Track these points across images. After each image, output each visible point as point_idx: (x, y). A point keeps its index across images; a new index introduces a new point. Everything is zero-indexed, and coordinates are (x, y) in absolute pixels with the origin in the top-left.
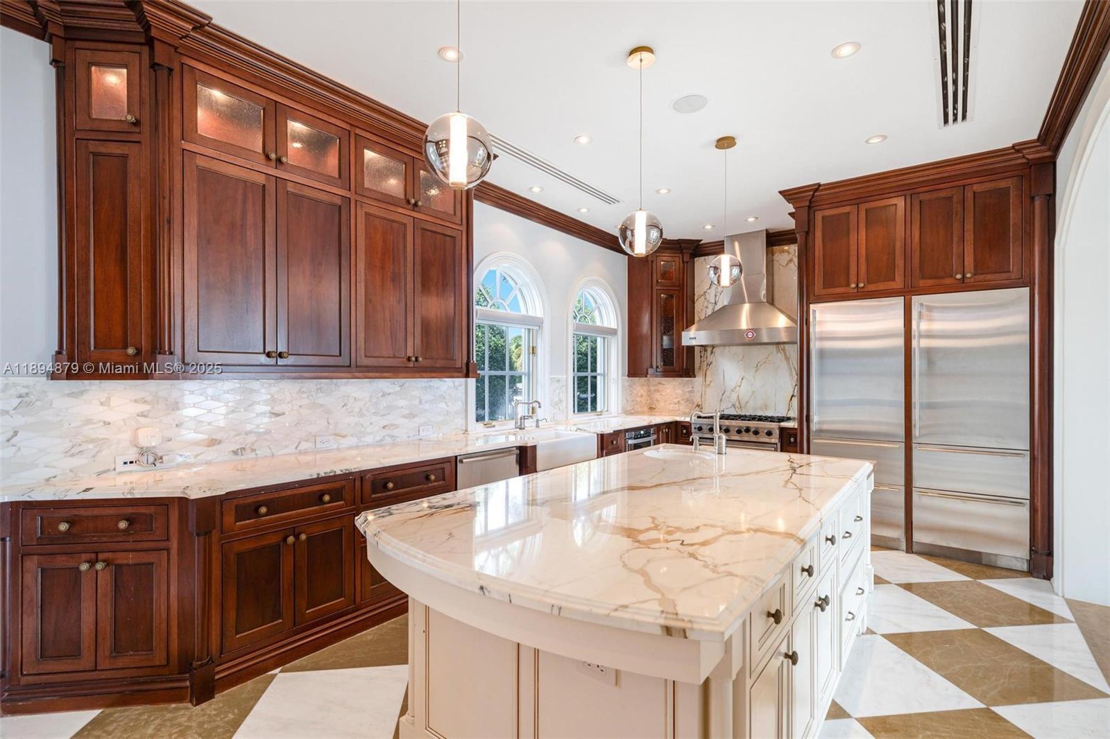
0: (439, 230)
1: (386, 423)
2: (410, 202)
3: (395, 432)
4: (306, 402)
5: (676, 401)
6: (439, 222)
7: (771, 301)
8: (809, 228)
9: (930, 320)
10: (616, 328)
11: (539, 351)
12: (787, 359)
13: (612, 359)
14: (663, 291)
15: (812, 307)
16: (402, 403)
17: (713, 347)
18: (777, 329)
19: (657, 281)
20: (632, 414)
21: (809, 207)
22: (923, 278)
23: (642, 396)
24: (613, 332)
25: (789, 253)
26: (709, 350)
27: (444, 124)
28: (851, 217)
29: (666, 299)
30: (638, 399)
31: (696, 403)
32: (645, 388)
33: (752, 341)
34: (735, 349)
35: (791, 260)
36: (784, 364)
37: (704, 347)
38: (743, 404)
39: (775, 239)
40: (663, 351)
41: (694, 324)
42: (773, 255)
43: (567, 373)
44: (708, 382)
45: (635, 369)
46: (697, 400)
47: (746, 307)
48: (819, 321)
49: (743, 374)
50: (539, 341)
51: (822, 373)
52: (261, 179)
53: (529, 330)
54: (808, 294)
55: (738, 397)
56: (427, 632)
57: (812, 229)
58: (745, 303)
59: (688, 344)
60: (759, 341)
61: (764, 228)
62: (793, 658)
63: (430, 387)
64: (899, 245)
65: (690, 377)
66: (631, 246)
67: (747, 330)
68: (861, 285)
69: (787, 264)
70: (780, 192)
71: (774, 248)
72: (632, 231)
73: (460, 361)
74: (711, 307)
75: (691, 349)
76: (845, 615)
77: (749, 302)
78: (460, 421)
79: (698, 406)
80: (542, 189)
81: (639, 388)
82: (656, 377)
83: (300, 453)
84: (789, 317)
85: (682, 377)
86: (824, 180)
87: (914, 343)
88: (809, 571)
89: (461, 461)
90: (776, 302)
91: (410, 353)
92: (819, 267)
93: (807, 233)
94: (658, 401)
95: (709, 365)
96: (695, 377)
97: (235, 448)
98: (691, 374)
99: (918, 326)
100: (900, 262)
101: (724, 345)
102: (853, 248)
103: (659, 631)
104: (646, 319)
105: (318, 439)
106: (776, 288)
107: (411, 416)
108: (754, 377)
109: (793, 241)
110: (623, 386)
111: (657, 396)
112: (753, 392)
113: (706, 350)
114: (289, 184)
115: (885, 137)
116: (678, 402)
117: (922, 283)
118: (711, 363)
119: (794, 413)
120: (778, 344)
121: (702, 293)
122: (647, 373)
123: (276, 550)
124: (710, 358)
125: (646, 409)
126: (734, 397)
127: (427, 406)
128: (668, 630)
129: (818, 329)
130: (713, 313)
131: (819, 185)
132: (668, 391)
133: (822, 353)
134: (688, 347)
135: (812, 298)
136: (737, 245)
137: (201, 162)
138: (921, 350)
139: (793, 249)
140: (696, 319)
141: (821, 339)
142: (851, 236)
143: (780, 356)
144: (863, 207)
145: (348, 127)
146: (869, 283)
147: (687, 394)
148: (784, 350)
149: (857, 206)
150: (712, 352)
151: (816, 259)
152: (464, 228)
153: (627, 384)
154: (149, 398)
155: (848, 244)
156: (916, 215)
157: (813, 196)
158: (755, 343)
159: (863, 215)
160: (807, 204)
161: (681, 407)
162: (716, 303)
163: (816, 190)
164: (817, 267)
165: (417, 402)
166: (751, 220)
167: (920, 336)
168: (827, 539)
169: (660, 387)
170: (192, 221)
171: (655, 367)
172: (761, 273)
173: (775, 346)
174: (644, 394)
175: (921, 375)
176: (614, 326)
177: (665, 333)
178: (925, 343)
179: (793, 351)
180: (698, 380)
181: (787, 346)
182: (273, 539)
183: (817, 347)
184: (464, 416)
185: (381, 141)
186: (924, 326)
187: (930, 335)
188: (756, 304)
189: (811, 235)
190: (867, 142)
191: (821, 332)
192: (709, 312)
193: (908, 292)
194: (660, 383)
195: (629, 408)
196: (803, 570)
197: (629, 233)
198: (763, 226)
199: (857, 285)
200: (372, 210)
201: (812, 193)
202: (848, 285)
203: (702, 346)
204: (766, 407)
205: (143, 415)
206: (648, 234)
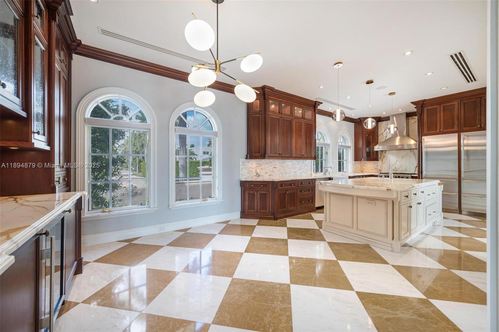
0: (309, 123)
1: (295, 171)
2: (303, 118)
3: (297, 173)
4: (280, 165)
5: (371, 169)
6: (308, 121)
7: (408, 135)
8: (422, 113)
9: (468, 139)
10: (350, 146)
11: (329, 153)
12: (414, 154)
13: (349, 155)
14: (367, 134)
15: (423, 137)
16: (298, 166)
17: (386, 151)
18: (411, 145)
19: (365, 131)
20: (356, 173)
21: (422, 106)
22: (465, 127)
23: (359, 167)
24: (350, 147)
25: (415, 119)
26: (384, 152)
27: (335, 112)
28: (438, 109)
29: (368, 136)
30: (358, 168)
31: (379, 169)
32: (360, 165)
33: (401, 149)
34: (394, 151)
35: (416, 122)
36: (413, 156)
37: (382, 151)
38: (397, 169)
39: (409, 115)
40: (367, 153)
41: (378, 144)
42: (409, 120)
43: (336, 160)
44: (383, 163)
45: (357, 158)
46: (379, 168)
47: (398, 138)
48: (426, 142)
49: (397, 159)
50: (329, 150)
51: (427, 160)
52: (278, 117)
53: (325, 147)
54: (421, 133)
55: (395, 167)
56: (330, 204)
57: (423, 113)
58: (397, 136)
59: (376, 150)
60: (403, 149)
61: (405, 112)
62: (411, 207)
63: (303, 163)
64: (456, 117)
65: (377, 161)
66: (367, 127)
67: (398, 145)
68: (441, 130)
69: (414, 123)
70: (411, 103)
71: (409, 118)
72: (368, 123)
73: (313, 156)
74: (384, 138)
75: (377, 152)
76: (428, 213)
77: (399, 136)
78: (310, 172)
79: (380, 170)
80: (332, 108)
81: (358, 165)
82: (365, 161)
83: (280, 177)
84: (415, 140)
85: (374, 161)
86: (427, 98)
87: (462, 148)
88: (416, 194)
89: (316, 180)
90: (410, 136)
91: (303, 154)
92: (426, 125)
93: (421, 115)
94: (364, 169)
95: (384, 157)
96: (378, 161)
97: (269, 174)
98: (377, 160)
99: (463, 142)
100: (456, 122)
101: (390, 150)
102: (438, 119)
103: (386, 190)
104: (361, 143)
105: (283, 174)
106: (410, 131)
107: (300, 170)
108: (401, 160)
109: (416, 115)
110: (353, 164)
111: (364, 167)
112: (401, 165)
113: (383, 152)
114: (283, 118)
115: (447, 87)
116: (372, 169)
117: (465, 129)
118: (385, 156)
119: (417, 172)
120: (411, 149)
121: (381, 133)
122: (361, 160)
123: (285, 194)
124: (384, 155)
125: (360, 171)
126: (394, 167)
127: (303, 167)
128: (388, 190)
129: (425, 144)
130: (386, 140)
131: (425, 100)
132: (368, 166)
133: (427, 153)
134: (376, 151)
135: (423, 134)
136: (395, 118)
137: (271, 116)
138: (464, 151)
139: (416, 117)
140: (379, 142)
141: (427, 147)
142: (437, 115)
143: (412, 153)
144: (442, 106)
145: (292, 103)
146: (444, 129)
147: (376, 167)
148: (413, 151)
149: (439, 105)
150: (385, 153)
151: (424, 122)
152: (314, 122)
153: (354, 163)
154: (257, 163)
155: (437, 118)
156: (462, 107)
157: (423, 103)
158: (402, 149)
159: (442, 108)
160: (421, 105)
161: (373, 171)
162: (386, 137)
163: (424, 101)
164: (425, 125)
165: (301, 166)
166: (400, 110)
167: (464, 146)
168: (421, 192)
169: (365, 165)
170: (269, 128)
171: (364, 157)
172: (404, 126)
173: (409, 150)
174: (360, 167)
175: (464, 159)
176: (350, 145)
177: (367, 147)
178: (466, 148)
179: (416, 152)
180: (379, 162)
181: (414, 150)
182: (284, 192)
183: (425, 150)
184: (311, 170)
185: (298, 104)
186: (466, 142)
187: (468, 145)
188: (402, 136)
189: (422, 115)
190: (441, 89)
191: (426, 145)
192: (384, 140)
193: (459, 132)
194: (365, 163)
195: (355, 171)
196: (414, 194)
197: (367, 124)
198: (405, 111)
199: (440, 130)
200: (297, 121)
201: (422, 102)
202: (436, 130)
203: (381, 151)
204: (406, 170)
205: (257, 167)
206: (372, 124)
